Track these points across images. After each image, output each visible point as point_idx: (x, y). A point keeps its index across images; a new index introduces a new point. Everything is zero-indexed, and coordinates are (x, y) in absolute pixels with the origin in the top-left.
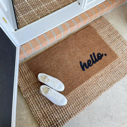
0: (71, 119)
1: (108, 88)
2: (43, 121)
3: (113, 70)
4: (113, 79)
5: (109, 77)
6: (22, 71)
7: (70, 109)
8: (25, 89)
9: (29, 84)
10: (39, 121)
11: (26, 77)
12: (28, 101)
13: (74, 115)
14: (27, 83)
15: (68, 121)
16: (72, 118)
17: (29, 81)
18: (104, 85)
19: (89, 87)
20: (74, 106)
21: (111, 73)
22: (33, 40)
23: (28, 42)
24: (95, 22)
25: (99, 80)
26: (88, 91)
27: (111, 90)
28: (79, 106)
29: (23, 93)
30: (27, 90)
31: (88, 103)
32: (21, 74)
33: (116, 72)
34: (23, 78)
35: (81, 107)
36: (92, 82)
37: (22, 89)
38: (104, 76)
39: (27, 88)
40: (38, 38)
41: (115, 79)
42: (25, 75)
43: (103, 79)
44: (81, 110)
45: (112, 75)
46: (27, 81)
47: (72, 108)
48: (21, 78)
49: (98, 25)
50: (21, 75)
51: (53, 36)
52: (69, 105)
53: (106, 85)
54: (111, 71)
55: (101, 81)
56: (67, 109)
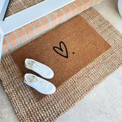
0: (59, 117)
1: (101, 80)
2: (27, 120)
3: (105, 61)
4: (106, 71)
5: (101, 69)
6: (5, 63)
7: (58, 106)
8: (8, 83)
9: (12, 77)
10: (22, 120)
11: (9, 69)
12: (10, 97)
13: (62, 113)
14: (10, 76)
15: (56, 119)
16: (61, 116)
17: (13, 74)
18: (97, 78)
19: (80, 80)
20: (63, 102)
21: (103, 64)
22: (19, 29)
23: (13, 32)
24: (85, 13)
25: (91, 71)
26: (79, 84)
27: (105, 84)
28: (69, 102)
29: (5, 87)
30: (9, 84)
31: (79, 98)
32: (4, 66)
33: (109, 63)
34: (6, 72)
35: (71, 103)
36: (83, 74)
37: (4, 83)
38: (96, 68)
39: (9, 82)
40: (24, 27)
41: (108, 70)
42: (9, 68)
43: (95, 70)
44: (71, 106)
45: (105, 67)
46: (10, 74)
47: (61, 104)
48: (4, 71)
49: (88, 16)
50: (4, 68)
51: (41, 25)
52: (57, 101)
53: (98, 77)
54: (104, 62)
55: (92, 73)
56: (55, 105)
